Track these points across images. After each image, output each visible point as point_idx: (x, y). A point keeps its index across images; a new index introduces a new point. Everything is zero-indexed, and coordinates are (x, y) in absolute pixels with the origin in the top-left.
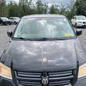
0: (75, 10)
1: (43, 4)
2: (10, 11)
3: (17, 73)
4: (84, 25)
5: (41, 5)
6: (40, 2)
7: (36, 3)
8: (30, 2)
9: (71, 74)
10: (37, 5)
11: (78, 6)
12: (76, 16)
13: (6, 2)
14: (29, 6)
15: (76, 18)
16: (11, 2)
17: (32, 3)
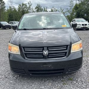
0: (75, 14)
1: (42, 9)
2: (10, 16)
3: (24, 49)
4: (83, 27)
5: (40, 9)
6: (40, 6)
7: (36, 8)
8: (29, 7)
9: (66, 48)
10: (36, 10)
11: (77, 10)
12: (75, 19)
13: (5, 7)
14: (28, 10)
15: (75, 21)
16: (10, 7)
17: (31, 8)
